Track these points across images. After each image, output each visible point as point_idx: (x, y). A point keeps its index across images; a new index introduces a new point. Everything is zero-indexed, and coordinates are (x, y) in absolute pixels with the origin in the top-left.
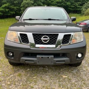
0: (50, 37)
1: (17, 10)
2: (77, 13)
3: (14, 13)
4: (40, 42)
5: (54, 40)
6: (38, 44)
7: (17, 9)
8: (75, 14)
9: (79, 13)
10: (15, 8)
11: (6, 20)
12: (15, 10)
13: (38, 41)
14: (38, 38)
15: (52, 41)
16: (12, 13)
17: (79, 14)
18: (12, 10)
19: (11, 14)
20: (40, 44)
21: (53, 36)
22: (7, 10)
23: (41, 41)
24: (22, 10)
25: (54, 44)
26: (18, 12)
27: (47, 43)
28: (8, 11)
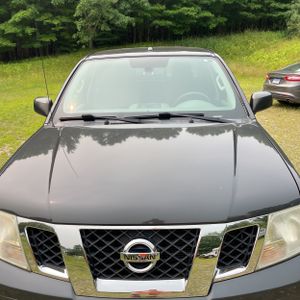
0: (161, 245)
1: (62, 30)
2: (272, 30)
3: (54, 39)
4: (116, 267)
6: (109, 274)
7: (63, 24)
8: (263, 33)
9: (277, 29)
10: (56, 22)
11: (28, 65)
12: (57, 29)
13: (108, 261)
14: (108, 250)
15: (173, 261)
16: (48, 40)
17: (279, 33)
18: (44, 29)
19: (42, 42)
20: (116, 277)
22: (29, 31)
23: (122, 263)
24: (79, 28)
25: (180, 277)
26: (67, 37)
27: (149, 271)
28: (34, 34)
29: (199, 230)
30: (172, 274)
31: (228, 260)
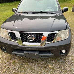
0: (35, 36)
5: (39, 38)
13: (25, 39)
14: (25, 37)
20: (27, 42)
21: (38, 35)
23: (28, 39)
25: (39, 42)
27: (33, 41)
29: (43, 33)
30: (38, 42)
31: (49, 40)
